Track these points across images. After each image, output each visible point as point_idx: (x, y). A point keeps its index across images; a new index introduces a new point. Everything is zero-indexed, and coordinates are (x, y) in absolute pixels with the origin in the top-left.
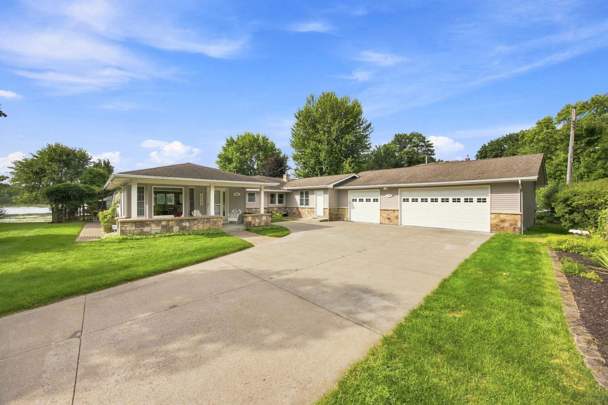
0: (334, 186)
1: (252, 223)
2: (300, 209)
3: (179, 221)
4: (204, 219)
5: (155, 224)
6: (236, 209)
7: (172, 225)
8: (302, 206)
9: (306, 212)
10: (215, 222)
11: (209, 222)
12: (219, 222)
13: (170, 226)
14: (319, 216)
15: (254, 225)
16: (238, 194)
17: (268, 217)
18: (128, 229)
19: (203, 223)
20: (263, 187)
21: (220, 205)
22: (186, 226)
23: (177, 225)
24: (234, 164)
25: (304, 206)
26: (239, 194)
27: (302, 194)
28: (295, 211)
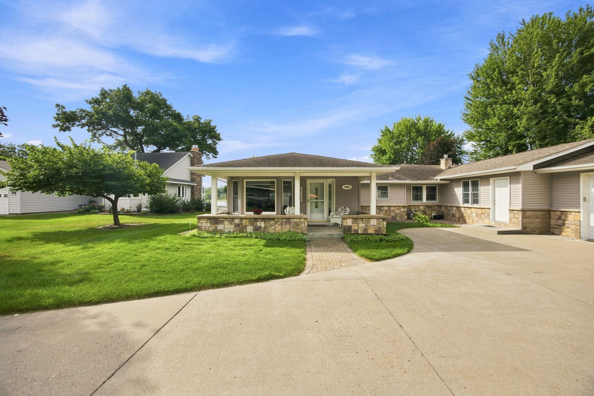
0: (536, 167)
1: (353, 228)
2: (463, 209)
3: (252, 220)
4: (283, 218)
5: (229, 221)
6: (343, 207)
7: (246, 225)
8: (466, 205)
9: (474, 215)
10: (297, 224)
11: (289, 223)
12: (303, 224)
13: (243, 225)
14: (500, 223)
15: (357, 231)
16: (349, 187)
17: (381, 220)
18: (204, 225)
19: (282, 224)
20: (374, 175)
21: (323, 202)
22: (260, 227)
23: (251, 225)
24: (388, 156)
25: (469, 205)
26: (351, 187)
27: (466, 185)
28: (454, 212)
